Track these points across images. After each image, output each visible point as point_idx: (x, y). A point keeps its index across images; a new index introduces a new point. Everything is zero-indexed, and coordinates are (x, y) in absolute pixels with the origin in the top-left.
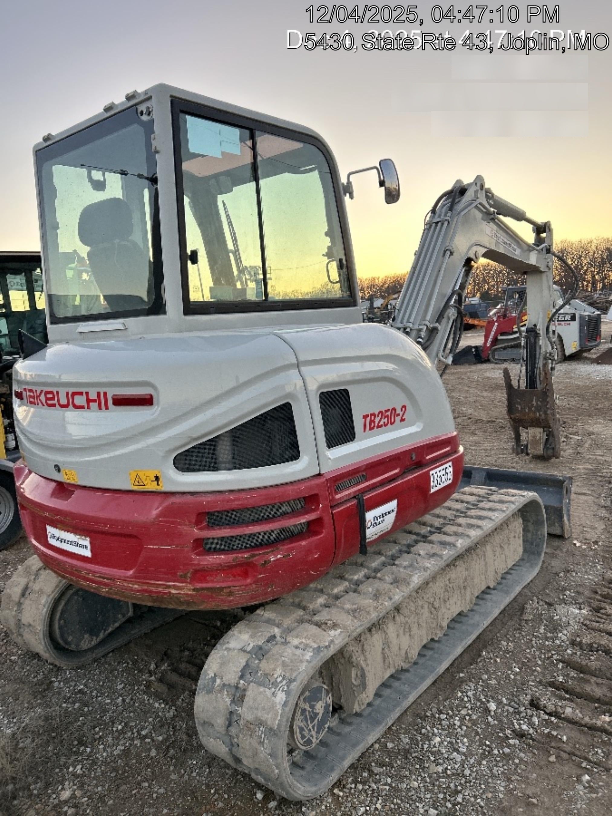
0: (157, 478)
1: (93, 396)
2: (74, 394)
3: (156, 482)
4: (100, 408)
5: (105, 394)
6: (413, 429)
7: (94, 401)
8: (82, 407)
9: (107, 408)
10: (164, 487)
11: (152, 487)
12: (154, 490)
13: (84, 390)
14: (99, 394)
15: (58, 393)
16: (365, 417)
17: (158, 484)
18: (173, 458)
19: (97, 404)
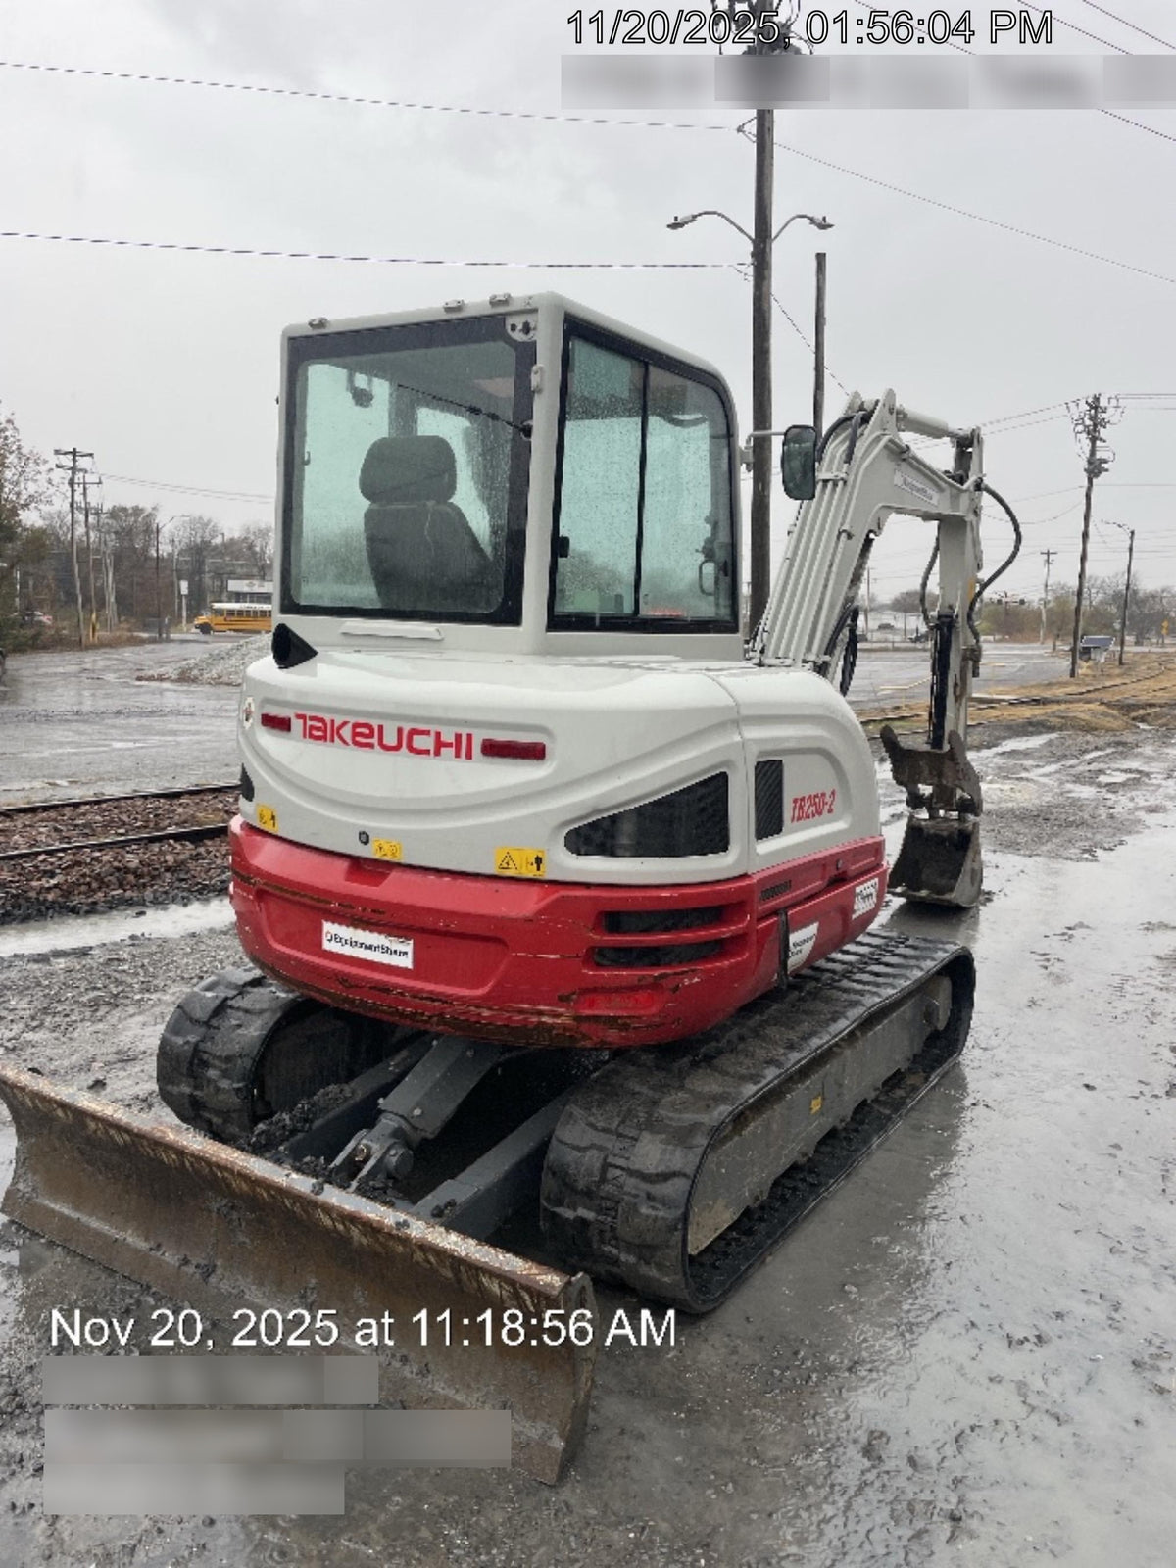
0: (539, 860)
1: (448, 736)
2: (413, 732)
3: (535, 866)
4: (457, 755)
5: (470, 737)
6: (840, 825)
7: (449, 745)
8: (427, 752)
9: (469, 756)
10: (548, 873)
11: (530, 872)
12: (531, 876)
13: (433, 728)
14: (458, 737)
15: (381, 728)
16: (795, 801)
17: (538, 869)
18: (564, 834)
19: (453, 749)
